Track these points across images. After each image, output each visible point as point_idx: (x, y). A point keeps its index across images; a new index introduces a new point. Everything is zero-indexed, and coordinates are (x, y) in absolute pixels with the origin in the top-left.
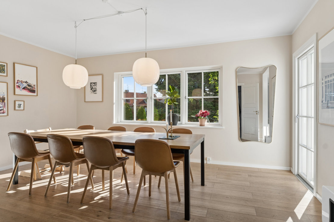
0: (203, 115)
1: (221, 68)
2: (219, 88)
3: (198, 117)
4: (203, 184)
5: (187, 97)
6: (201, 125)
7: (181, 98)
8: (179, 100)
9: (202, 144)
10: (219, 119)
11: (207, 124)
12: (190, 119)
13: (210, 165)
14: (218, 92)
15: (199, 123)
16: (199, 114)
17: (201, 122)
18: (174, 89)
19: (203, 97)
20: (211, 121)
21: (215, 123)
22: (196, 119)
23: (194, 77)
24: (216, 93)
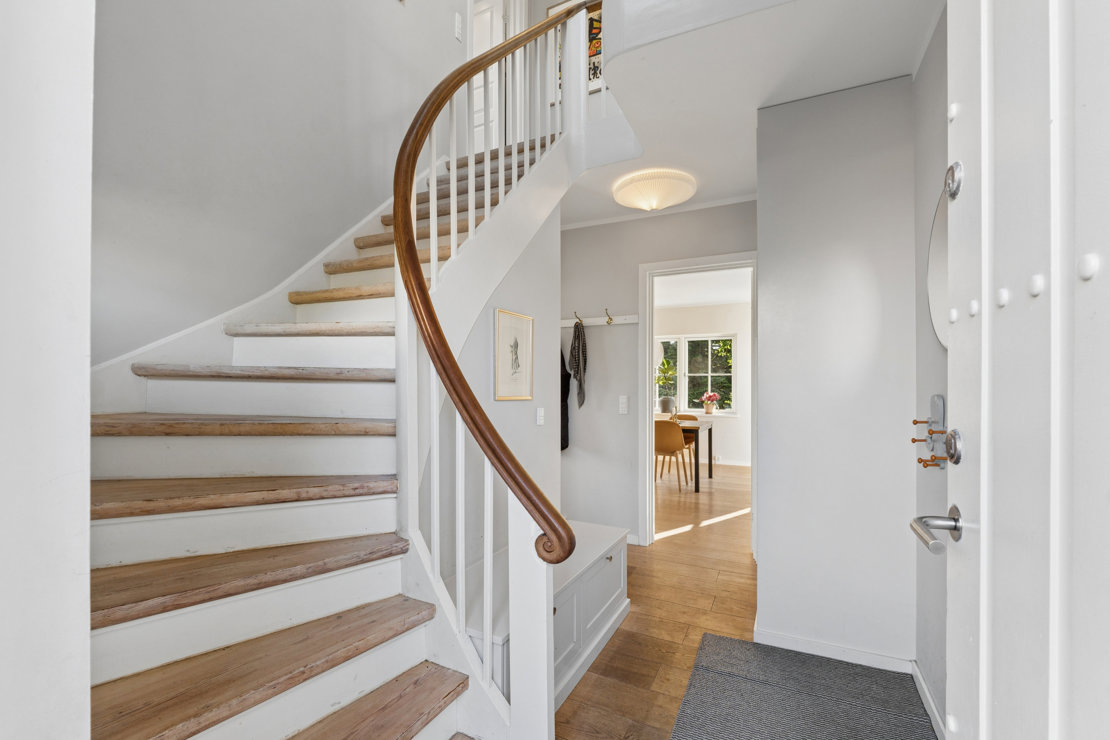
0: (709, 398)
1: (735, 335)
2: (732, 362)
3: (703, 402)
4: (710, 476)
5: (687, 374)
6: (707, 413)
7: (677, 375)
8: (675, 379)
9: (710, 431)
10: (732, 404)
11: (715, 411)
12: (692, 404)
13: (720, 466)
14: (730, 367)
15: (704, 410)
16: (704, 398)
17: (707, 409)
18: (668, 363)
19: (710, 374)
20: (722, 407)
21: (727, 410)
22: (700, 405)
23: (697, 348)
24: (728, 369)
